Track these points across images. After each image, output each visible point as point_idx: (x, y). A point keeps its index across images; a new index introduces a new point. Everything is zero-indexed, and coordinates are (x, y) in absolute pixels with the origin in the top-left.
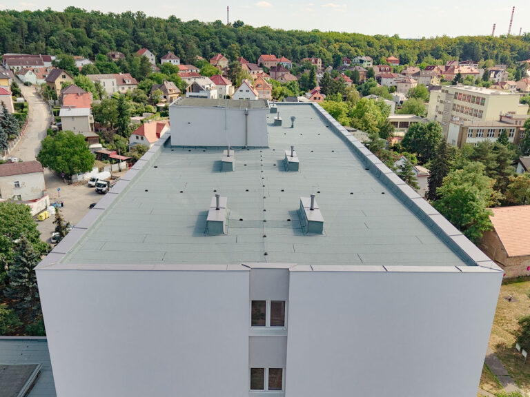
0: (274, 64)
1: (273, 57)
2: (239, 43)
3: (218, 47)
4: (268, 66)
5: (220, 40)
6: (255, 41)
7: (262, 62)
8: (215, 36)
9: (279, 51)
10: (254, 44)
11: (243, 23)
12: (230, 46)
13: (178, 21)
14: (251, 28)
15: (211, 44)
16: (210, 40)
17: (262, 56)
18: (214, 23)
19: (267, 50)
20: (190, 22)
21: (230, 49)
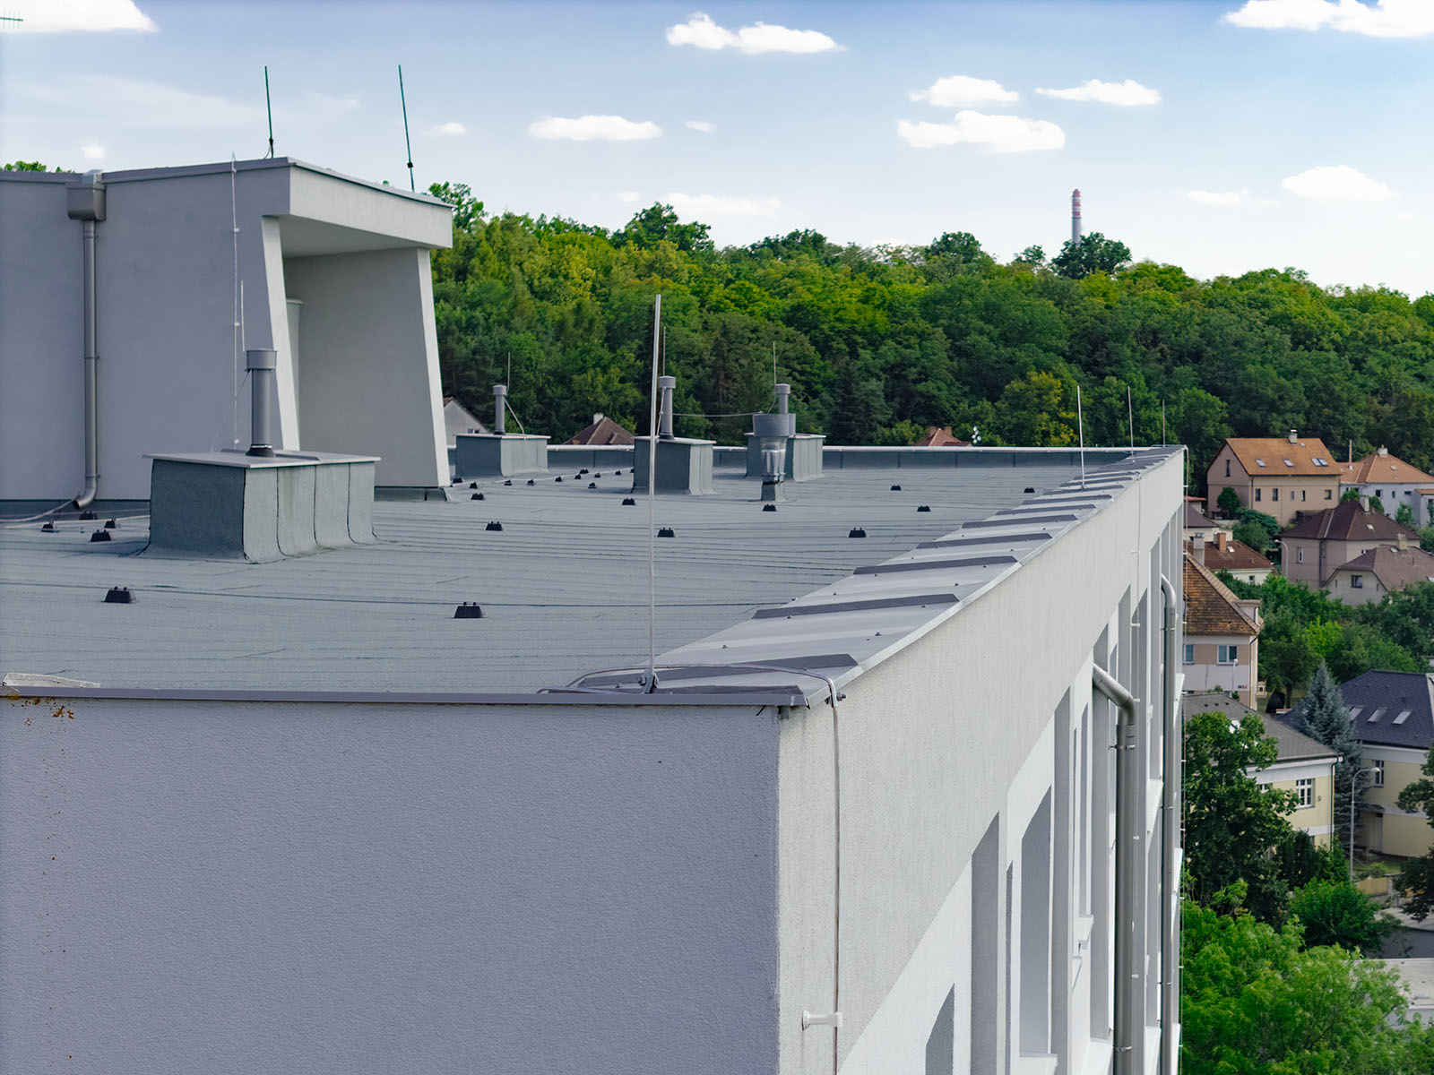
0: (1318, 499)
1: (1313, 452)
2: (1087, 367)
3: (939, 390)
4: (1278, 507)
5: (958, 352)
6: (1196, 356)
7: (1236, 479)
8: (923, 325)
9: (1357, 419)
10: (1185, 370)
11: (1119, 252)
12: (1016, 385)
13: (690, 237)
14: (1171, 278)
15: (895, 372)
16: (889, 350)
17: (1237, 444)
18: (929, 252)
19: (1273, 407)
20: (770, 244)
21: (1018, 402)
